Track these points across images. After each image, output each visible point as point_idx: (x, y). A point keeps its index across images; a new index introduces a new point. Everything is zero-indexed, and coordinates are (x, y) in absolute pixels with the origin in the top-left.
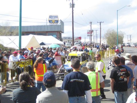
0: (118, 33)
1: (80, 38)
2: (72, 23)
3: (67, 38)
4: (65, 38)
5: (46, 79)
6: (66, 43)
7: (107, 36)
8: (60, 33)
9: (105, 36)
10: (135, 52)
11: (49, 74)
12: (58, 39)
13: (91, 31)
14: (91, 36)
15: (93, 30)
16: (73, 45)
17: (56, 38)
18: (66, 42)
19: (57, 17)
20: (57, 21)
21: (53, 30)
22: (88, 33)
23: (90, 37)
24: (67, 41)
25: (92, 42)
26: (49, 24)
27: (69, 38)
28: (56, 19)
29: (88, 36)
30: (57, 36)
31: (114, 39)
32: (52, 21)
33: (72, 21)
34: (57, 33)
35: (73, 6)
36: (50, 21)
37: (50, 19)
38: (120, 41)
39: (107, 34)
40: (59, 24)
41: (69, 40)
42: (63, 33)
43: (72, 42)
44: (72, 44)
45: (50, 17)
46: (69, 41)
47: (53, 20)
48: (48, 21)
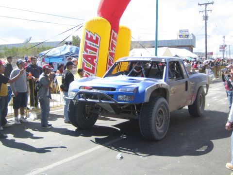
1: (212, 53)
2: (205, 36)
3: (198, 54)
8: (191, 48)
14: (224, 51)
16: (206, 59)
19: (188, 31)
20: (188, 36)
21: (184, 44)
22: (220, 48)
26: (179, 38)
28: (187, 33)
29: (220, 51)
32: (182, 35)
33: (205, 34)
35: (206, 18)
36: (180, 36)
37: (181, 34)
40: (190, 37)
42: (194, 47)
45: (180, 31)
47: (184, 34)
48: (178, 36)
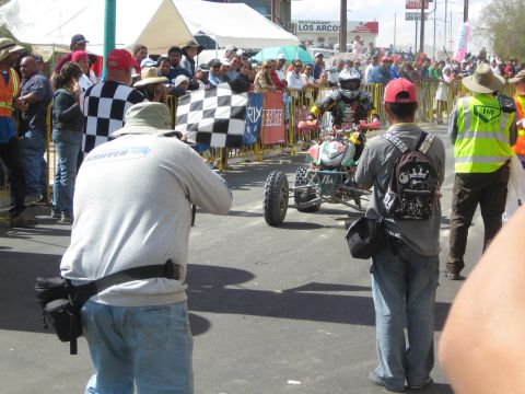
1: (373, 27)
3: (315, 26)
4: (308, 26)
6: (310, 49)
7: (495, 18)
9: (484, 18)
14: (423, 17)
18: (310, 43)
22: (407, 7)
23: (419, 22)
24: (315, 38)
27: (324, 26)
29: (409, 17)
39: (492, 10)
41: (323, 33)
43: (337, 45)
46: (321, 40)
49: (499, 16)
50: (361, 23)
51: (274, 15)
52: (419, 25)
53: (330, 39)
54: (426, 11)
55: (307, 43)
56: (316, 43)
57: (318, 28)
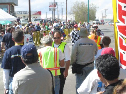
0: (90, 6)
1: (40, 13)
3: (22, 13)
4: (20, 13)
5: (26, 53)
6: (21, 20)
7: (75, 10)
8: (12, 6)
9: (72, 10)
10: (111, 31)
11: (30, 47)
12: (9, 13)
13: (55, 4)
14: (54, 10)
15: (56, 3)
17: (7, 12)
18: (21, 18)
22: (50, 7)
23: (53, 11)
24: (22, 16)
25: (55, 19)
27: (25, 13)
29: (50, 10)
30: (8, 9)
31: (84, 13)
34: (8, 5)
38: (92, 16)
39: (74, 8)
41: (25, 15)
42: (16, 5)
44: (28, 20)
49: (76, 9)
50: (36, 12)
51: (9, 10)
52: (53, 12)
53: (27, 17)
54: (55, 8)
55: (20, 18)
56: (23, 18)
57: (23, 13)
